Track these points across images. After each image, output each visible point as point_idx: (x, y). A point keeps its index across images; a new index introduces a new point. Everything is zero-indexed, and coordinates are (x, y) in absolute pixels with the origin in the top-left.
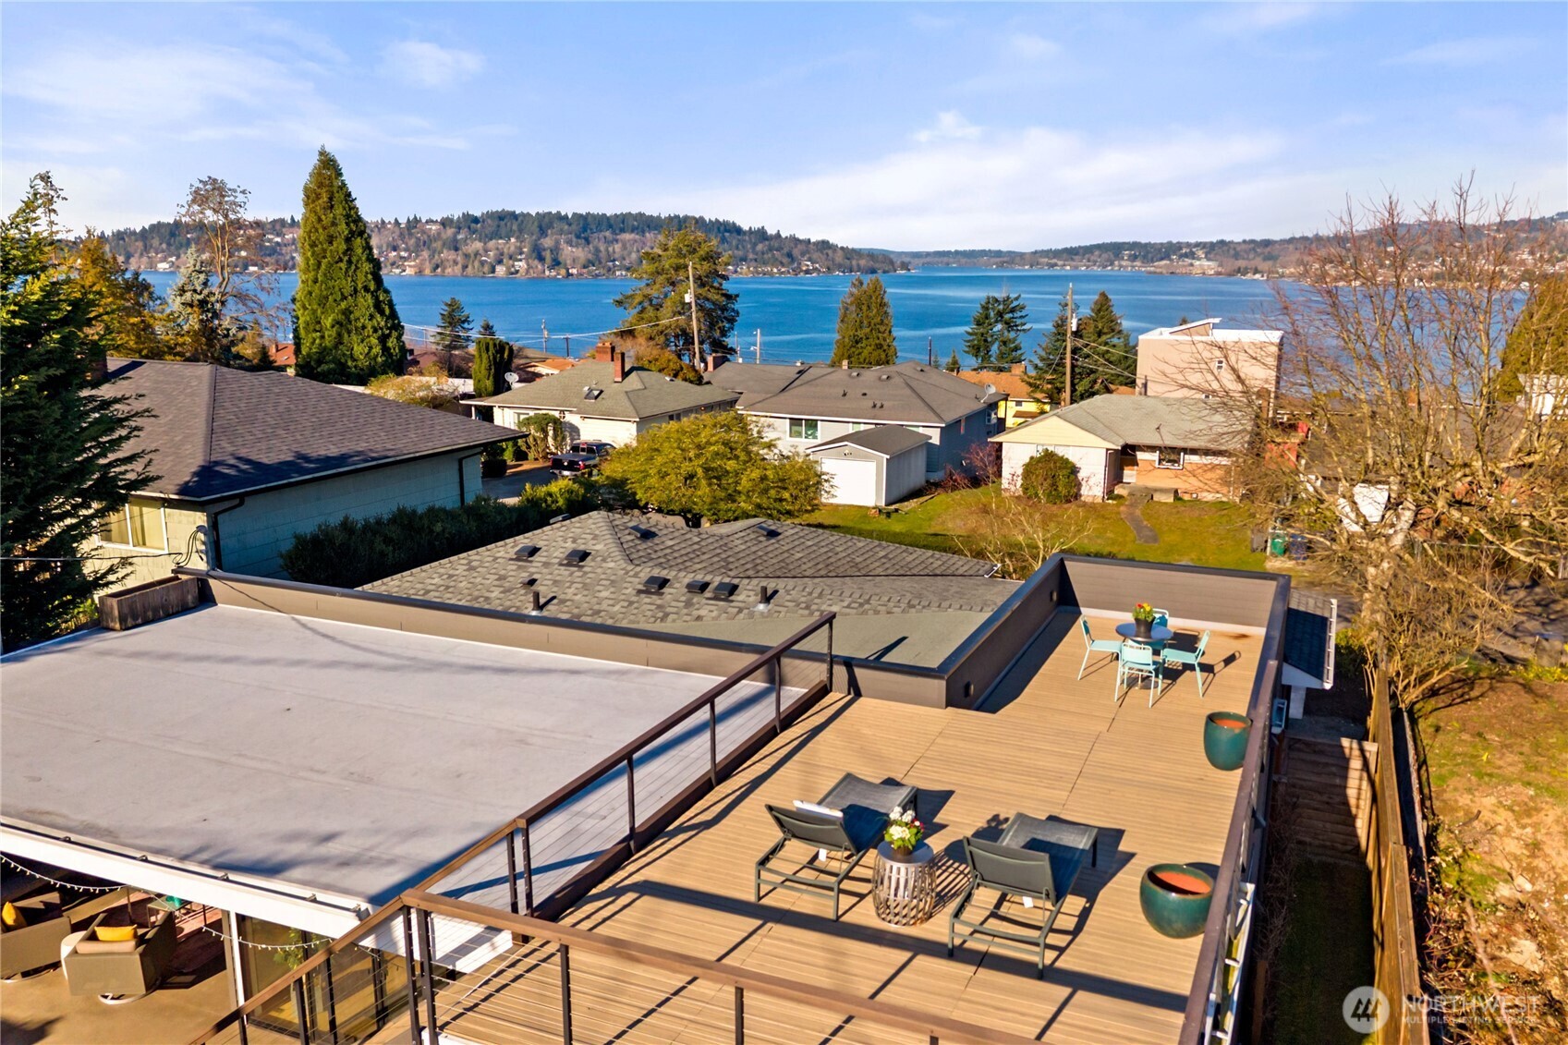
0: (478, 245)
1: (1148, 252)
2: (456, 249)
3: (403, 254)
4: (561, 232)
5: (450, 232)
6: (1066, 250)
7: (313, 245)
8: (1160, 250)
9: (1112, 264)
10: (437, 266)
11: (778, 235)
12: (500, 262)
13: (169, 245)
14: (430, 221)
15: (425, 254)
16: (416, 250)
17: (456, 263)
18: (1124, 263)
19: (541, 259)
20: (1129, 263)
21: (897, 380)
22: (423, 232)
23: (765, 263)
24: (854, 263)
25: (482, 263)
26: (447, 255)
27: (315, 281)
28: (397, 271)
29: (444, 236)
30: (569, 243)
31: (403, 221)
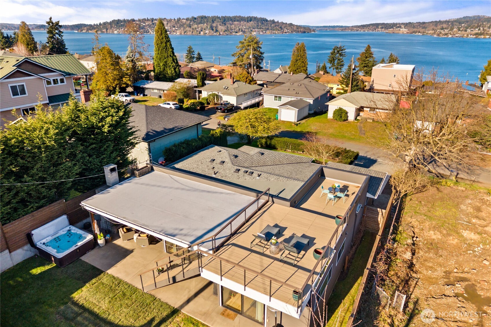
0: (196, 26)
1: (387, 26)
2: (190, 27)
3: (176, 28)
4: (218, 22)
5: (189, 22)
6: (362, 25)
7: (157, 44)
8: (390, 25)
9: (375, 30)
10: (185, 32)
11: (278, 22)
12: (202, 31)
13: (117, 26)
14: (183, 19)
15: (182, 28)
16: (179, 27)
17: (190, 31)
18: (379, 30)
19: (213, 30)
20: (380, 30)
21: (303, 86)
22: (181, 22)
23: (274, 30)
24: (299, 30)
25: (197, 31)
26: (188, 29)
27: (158, 54)
28: (175, 33)
29: (187, 23)
30: (220, 25)
31: (176, 19)
